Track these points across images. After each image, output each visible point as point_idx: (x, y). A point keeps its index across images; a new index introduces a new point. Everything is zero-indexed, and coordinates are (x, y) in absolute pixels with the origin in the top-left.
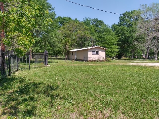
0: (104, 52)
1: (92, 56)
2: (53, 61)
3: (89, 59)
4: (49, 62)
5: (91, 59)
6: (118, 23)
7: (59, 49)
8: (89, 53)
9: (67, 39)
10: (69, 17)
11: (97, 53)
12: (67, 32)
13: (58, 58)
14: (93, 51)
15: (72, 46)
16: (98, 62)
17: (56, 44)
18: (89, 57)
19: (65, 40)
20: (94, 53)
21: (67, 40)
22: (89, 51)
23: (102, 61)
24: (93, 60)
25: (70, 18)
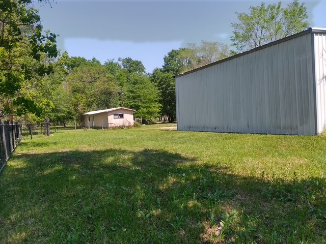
0: (131, 114)
1: (113, 120)
2: (57, 131)
3: (109, 125)
4: (51, 133)
5: (113, 125)
6: (163, 66)
7: (64, 114)
8: (109, 117)
9: (78, 95)
10: (81, 57)
11: (122, 116)
12: (80, 84)
13: (67, 127)
14: (115, 115)
15: (89, 105)
16: (122, 128)
17: (59, 107)
18: (109, 122)
19: (76, 98)
20: (117, 117)
21: (80, 97)
22: (109, 114)
23: (129, 127)
24: (116, 127)
25: (84, 60)
